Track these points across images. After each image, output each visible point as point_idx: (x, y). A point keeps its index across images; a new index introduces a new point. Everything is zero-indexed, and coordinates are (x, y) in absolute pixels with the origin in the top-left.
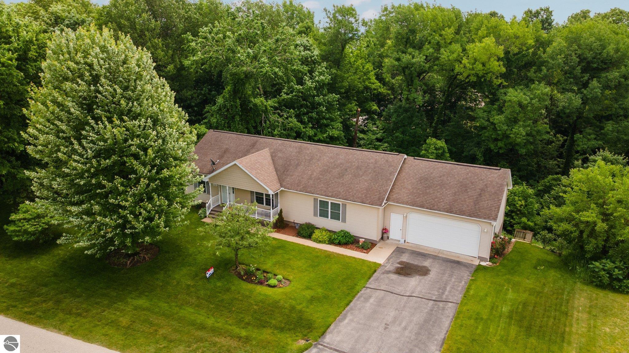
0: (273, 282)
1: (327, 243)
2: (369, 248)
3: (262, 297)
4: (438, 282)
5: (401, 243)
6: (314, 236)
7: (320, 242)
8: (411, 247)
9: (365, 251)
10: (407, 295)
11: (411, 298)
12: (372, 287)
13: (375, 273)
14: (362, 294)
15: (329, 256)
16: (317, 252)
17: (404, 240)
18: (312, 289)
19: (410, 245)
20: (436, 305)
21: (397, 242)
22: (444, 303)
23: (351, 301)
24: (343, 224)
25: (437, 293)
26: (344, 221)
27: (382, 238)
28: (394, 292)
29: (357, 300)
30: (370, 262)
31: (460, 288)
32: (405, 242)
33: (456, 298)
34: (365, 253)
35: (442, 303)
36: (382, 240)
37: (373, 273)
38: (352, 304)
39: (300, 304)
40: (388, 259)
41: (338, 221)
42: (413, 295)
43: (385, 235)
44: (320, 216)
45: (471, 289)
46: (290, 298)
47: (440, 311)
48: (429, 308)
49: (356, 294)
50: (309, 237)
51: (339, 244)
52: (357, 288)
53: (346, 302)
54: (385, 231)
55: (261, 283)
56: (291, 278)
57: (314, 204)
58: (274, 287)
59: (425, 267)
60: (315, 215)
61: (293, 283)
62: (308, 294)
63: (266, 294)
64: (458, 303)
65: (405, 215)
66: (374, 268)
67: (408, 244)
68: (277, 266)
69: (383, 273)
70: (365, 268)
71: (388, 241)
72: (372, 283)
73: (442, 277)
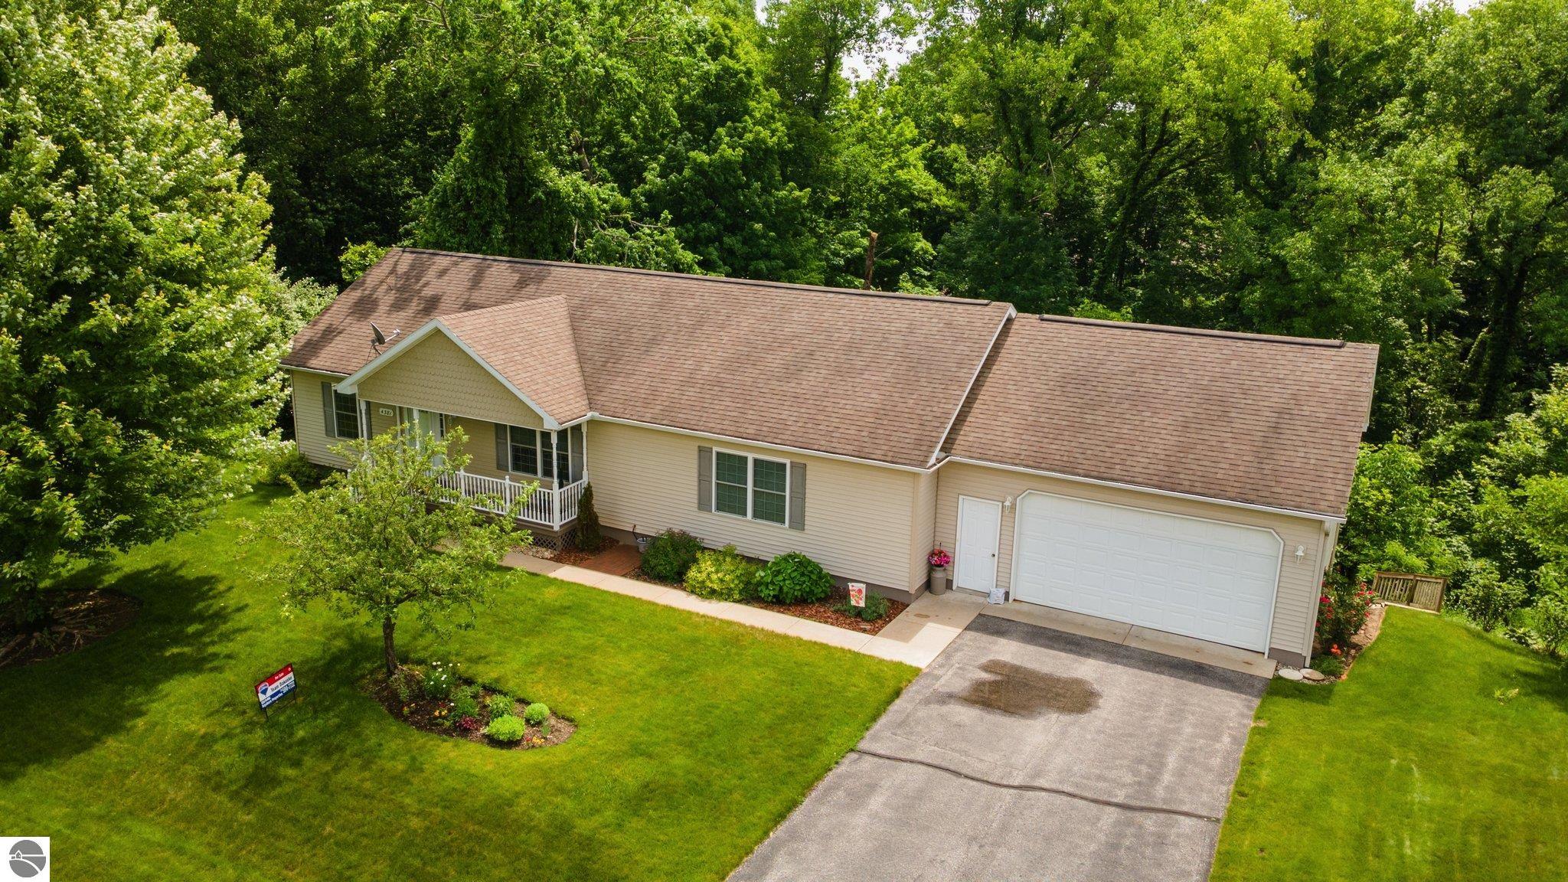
0: (508, 725)
1: (737, 596)
2: (880, 616)
3: (450, 782)
4: (1131, 735)
5: (992, 600)
6: (692, 573)
7: (713, 594)
8: (1029, 614)
9: (868, 627)
10: (1016, 784)
11: (1031, 793)
12: (882, 752)
13: (897, 702)
14: (839, 777)
15: (735, 638)
16: (696, 626)
17: (1002, 591)
18: (650, 756)
19: (1025, 607)
20: (1129, 823)
21: (981, 600)
22: (1162, 816)
23: (793, 805)
24: (794, 533)
25: (1129, 778)
26: (799, 524)
27: (928, 586)
28: (964, 771)
29: (820, 800)
30: (881, 661)
31: (1216, 762)
32: (1007, 598)
33: (1205, 798)
34: (864, 631)
35: (1154, 816)
36: (927, 593)
37: (890, 702)
38: (796, 816)
39: (596, 811)
40: (947, 654)
41: (778, 525)
42: (1036, 784)
43: (939, 575)
44: (718, 509)
45: (1262, 765)
46: (562, 790)
47: (1148, 851)
48: (1102, 837)
49: (818, 778)
50: (675, 578)
51: (779, 602)
52: (826, 753)
53: (774, 807)
54: (938, 561)
55: (462, 729)
56: (580, 712)
57: (700, 466)
58: (511, 743)
59: (1078, 682)
60: (703, 505)
61: (583, 731)
62: (633, 773)
63: (473, 771)
64: (1218, 820)
65: (1007, 503)
66: (891, 685)
67: (1017, 605)
68: (541, 672)
69: (927, 702)
70: (864, 684)
71: (948, 596)
72: (881, 737)
73: (1145, 718)
